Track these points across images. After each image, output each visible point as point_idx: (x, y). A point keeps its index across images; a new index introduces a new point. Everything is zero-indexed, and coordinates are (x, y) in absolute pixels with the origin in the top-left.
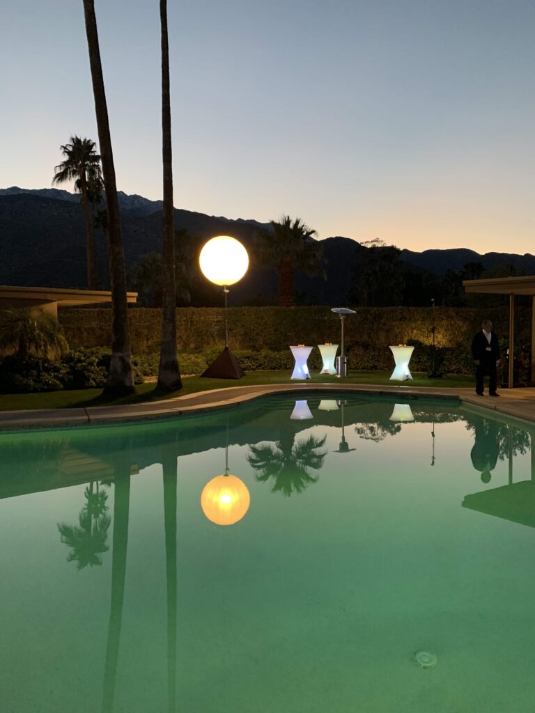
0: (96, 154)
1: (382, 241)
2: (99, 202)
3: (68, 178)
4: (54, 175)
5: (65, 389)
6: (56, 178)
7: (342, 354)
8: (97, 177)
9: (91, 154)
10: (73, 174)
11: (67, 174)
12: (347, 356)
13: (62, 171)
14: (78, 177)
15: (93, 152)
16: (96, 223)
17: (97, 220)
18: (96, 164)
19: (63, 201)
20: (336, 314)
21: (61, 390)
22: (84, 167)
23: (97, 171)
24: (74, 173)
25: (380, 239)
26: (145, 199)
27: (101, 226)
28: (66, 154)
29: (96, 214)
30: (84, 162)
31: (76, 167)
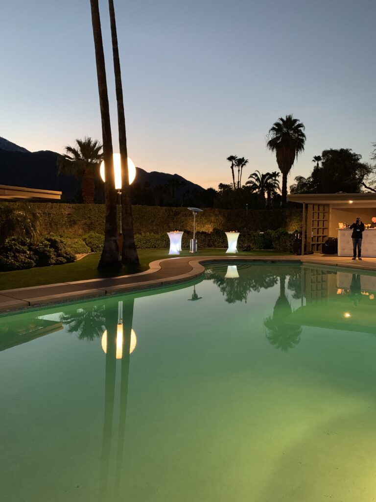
5: (67, 262)
7: (194, 238)
12: (197, 239)
20: (191, 212)
21: (65, 263)
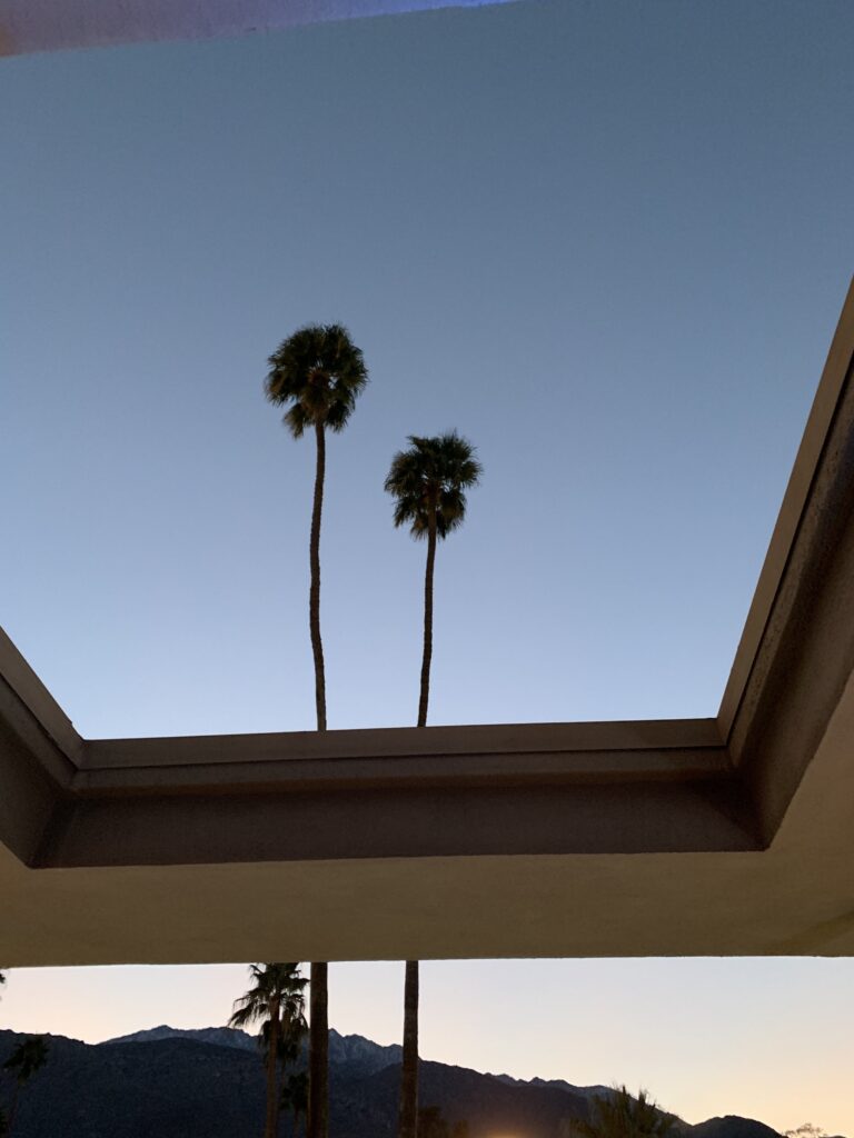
0: (301, 977)
1: (818, 1130)
2: (294, 1057)
3: (251, 1021)
4: (230, 1016)
6: (233, 1019)
8: (297, 1016)
9: (292, 977)
10: (261, 1012)
11: (249, 1014)
13: (245, 1006)
14: (267, 1017)
15: (297, 972)
16: (283, 1100)
17: (286, 1093)
18: (298, 992)
19: (236, 1050)
22: (279, 997)
23: (298, 1005)
24: (263, 1008)
25: (814, 1126)
26: (371, 1042)
27: (291, 1105)
28: (255, 978)
29: (287, 1080)
30: (279, 990)
31: (267, 998)
